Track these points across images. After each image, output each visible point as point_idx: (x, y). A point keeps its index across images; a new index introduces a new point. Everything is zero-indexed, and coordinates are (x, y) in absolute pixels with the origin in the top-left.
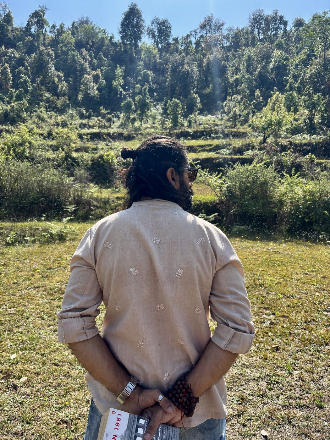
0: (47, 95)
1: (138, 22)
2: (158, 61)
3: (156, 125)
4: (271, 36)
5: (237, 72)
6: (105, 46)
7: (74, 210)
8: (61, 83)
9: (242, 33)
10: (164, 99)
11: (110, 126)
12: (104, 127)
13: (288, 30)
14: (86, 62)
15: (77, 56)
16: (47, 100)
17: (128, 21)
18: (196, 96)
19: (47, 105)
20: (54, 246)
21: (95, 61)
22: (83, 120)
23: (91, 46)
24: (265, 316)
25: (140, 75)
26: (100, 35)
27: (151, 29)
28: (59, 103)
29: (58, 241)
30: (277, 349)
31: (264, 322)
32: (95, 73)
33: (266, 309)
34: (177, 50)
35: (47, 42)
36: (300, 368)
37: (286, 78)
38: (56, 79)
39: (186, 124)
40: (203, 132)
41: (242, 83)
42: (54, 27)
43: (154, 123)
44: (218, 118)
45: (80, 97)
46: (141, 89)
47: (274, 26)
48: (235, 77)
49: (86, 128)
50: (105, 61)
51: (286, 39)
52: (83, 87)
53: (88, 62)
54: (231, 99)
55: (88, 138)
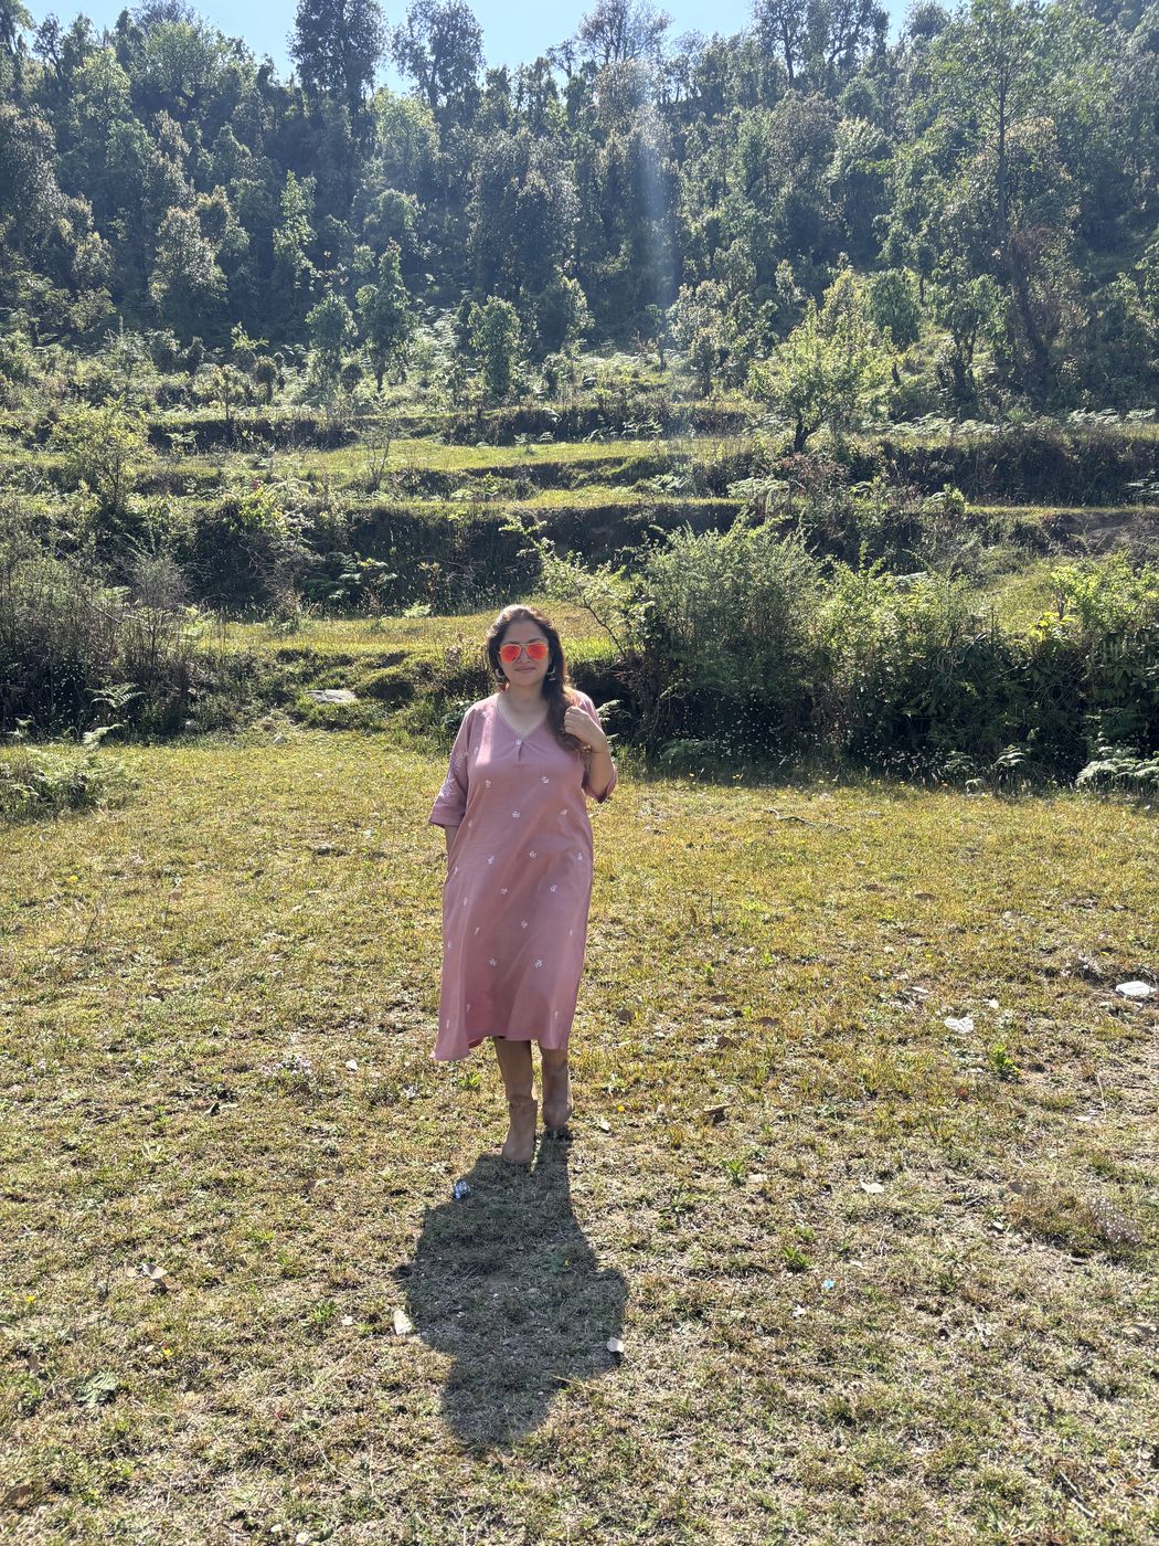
0: (36, 283)
1: (358, 13)
2: (437, 155)
3: (430, 390)
4: (831, 68)
5: (715, 197)
6: (243, 100)
7: (130, 700)
8: (85, 238)
9: (730, 55)
10: (462, 296)
11: (268, 399)
12: (249, 400)
13: (888, 46)
14: (172, 159)
15: (140, 138)
16: (33, 302)
17: (325, 8)
18: (572, 284)
19: (33, 319)
20: (52, 828)
21: (207, 157)
22: (171, 374)
23: (193, 102)
24: (709, 1021)
25: (373, 209)
26: (222, 62)
27: (409, 39)
28: (79, 314)
29: (69, 811)
30: (718, 1116)
31: (703, 1041)
32: (209, 202)
33: (716, 1000)
34: (501, 117)
35: (27, 88)
36: (769, 1167)
37: (880, 220)
38: (66, 226)
39: (537, 385)
40: (594, 412)
41: (733, 237)
42: (49, 29)
43: (425, 384)
44: (648, 363)
45: (157, 288)
46: (376, 260)
47: (842, 29)
48: (710, 214)
49: (180, 406)
50: (244, 155)
51: (883, 78)
52: (165, 254)
53: (179, 159)
54: (694, 294)
55: (189, 440)
